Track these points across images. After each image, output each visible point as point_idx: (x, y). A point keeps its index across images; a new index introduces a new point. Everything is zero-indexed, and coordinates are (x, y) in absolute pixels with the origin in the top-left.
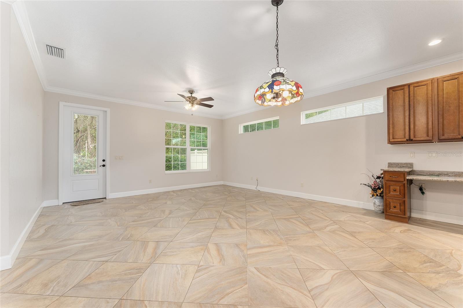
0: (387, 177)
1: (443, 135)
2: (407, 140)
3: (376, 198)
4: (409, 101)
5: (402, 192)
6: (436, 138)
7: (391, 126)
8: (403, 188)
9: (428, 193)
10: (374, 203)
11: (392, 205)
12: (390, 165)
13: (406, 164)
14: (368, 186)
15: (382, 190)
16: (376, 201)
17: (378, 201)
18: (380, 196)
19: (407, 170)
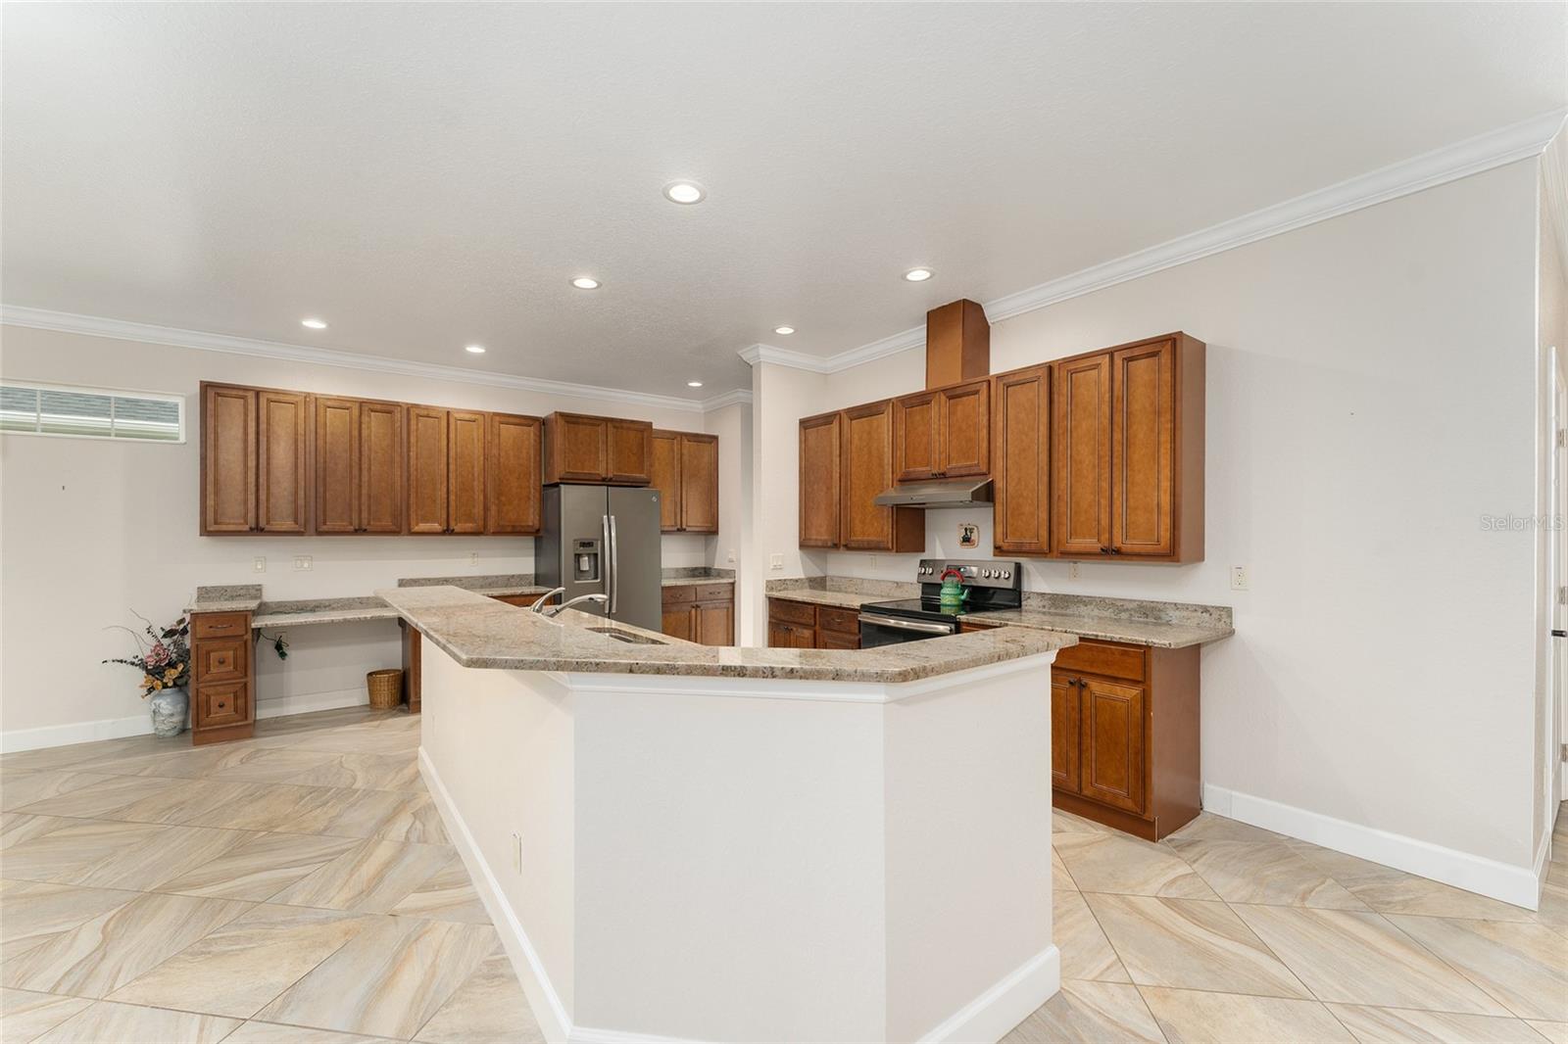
0: (202, 630)
1: (325, 523)
2: (251, 529)
3: (159, 695)
4: (258, 433)
5: (241, 662)
6: (311, 526)
7: (210, 488)
8: (243, 653)
9: (293, 654)
10: (154, 712)
11: (214, 701)
12: (204, 593)
13: (246, 587)
14: (133, 664)
15: (181, 667)
16: (162, 705)
17: (168, 704)
18: (175, 685)
19: (253, 605)
